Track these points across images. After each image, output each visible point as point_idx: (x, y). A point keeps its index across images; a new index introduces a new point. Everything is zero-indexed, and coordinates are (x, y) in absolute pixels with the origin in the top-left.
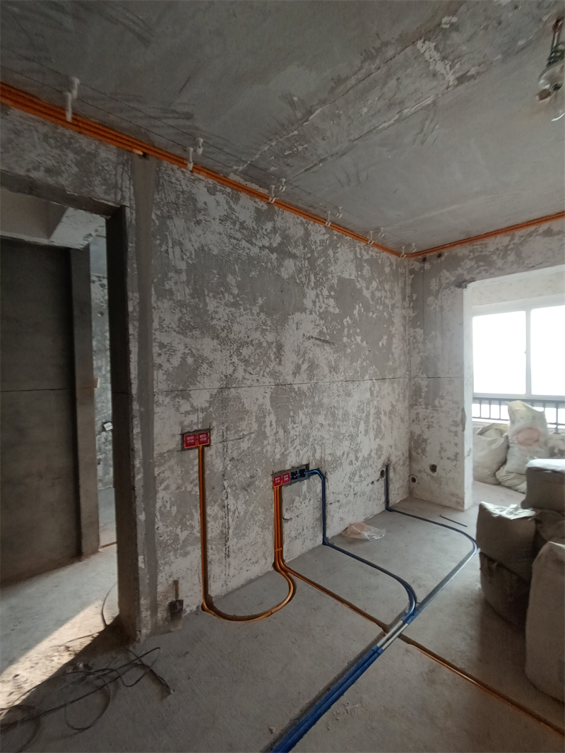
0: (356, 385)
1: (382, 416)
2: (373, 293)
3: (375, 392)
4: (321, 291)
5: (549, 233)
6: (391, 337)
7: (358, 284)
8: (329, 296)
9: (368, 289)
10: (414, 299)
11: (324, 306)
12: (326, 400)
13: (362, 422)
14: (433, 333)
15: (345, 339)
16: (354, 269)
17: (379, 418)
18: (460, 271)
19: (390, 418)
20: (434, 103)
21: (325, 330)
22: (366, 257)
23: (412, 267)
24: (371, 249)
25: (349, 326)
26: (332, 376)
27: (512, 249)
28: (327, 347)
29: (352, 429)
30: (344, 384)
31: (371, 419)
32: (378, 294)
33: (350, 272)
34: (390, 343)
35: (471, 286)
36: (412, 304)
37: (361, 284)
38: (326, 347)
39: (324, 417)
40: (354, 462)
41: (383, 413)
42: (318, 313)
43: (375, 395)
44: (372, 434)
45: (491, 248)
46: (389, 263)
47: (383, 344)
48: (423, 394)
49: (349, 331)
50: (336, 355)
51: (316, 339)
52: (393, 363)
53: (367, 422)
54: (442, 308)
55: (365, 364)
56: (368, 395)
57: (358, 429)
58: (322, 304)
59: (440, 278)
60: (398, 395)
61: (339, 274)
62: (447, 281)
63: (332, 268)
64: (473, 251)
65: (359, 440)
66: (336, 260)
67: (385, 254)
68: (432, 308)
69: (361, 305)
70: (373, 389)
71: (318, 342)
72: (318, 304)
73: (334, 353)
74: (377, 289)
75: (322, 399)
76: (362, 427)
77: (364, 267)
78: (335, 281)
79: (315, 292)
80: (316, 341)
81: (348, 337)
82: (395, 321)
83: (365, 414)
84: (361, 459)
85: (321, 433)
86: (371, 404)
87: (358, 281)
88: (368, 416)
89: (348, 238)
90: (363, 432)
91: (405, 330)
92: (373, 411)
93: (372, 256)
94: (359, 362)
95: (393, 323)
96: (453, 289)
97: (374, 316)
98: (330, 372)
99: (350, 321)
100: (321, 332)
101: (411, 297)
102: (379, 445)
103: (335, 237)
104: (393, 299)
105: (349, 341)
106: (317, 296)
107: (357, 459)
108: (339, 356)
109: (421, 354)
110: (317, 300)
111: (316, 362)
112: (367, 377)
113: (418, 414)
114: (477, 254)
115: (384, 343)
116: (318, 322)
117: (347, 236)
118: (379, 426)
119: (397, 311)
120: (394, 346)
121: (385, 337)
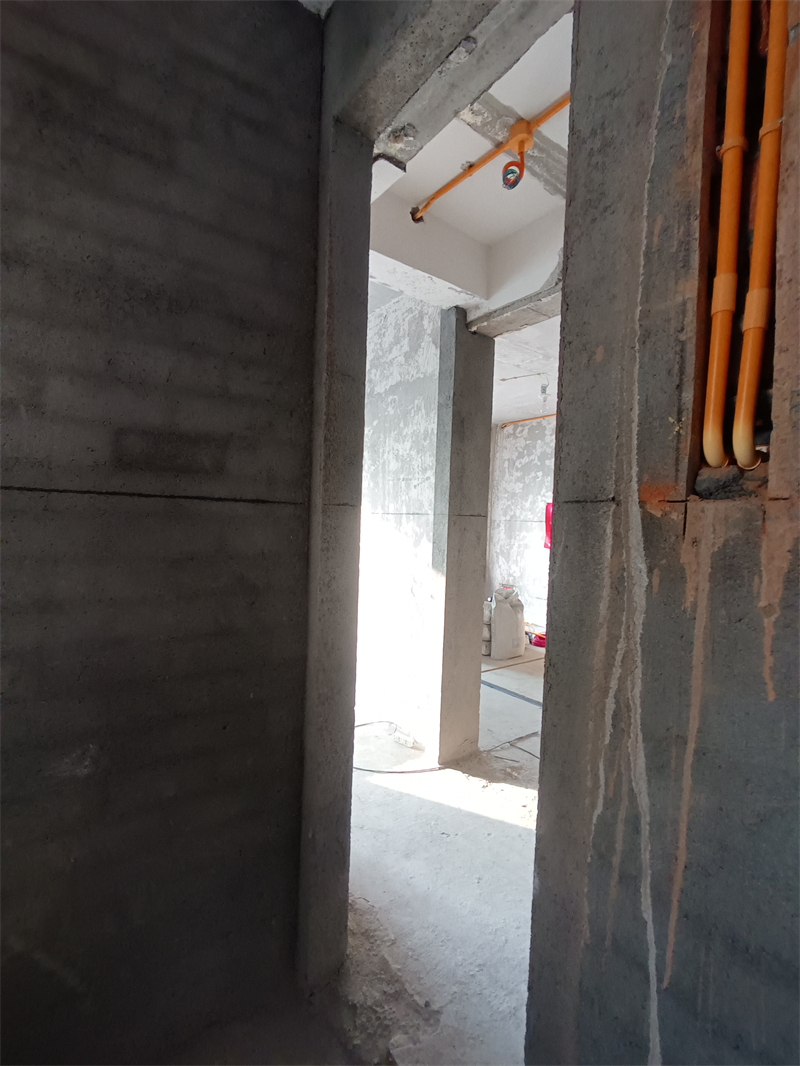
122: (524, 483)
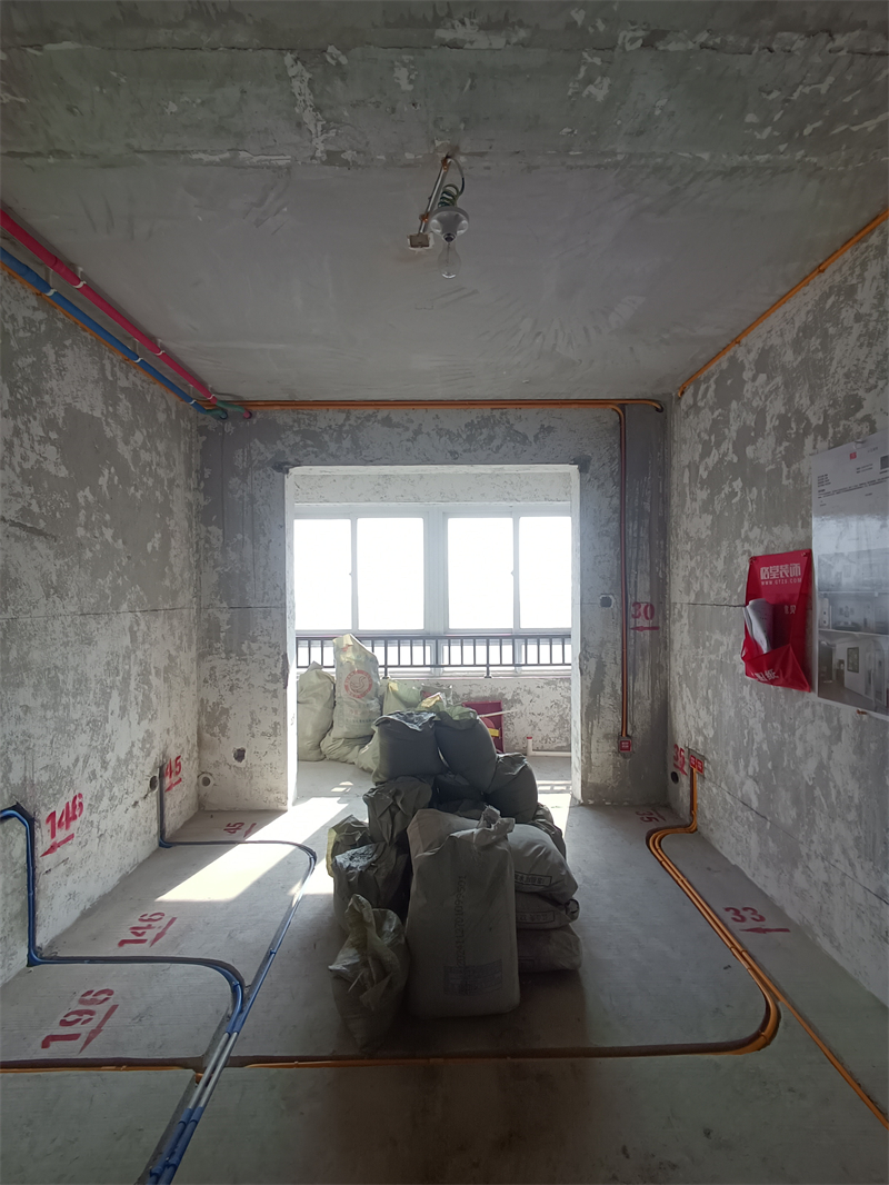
0: (102, 623)
1: (153, 678)
2: (135, 453)
3: (139, 634)
4: (25, 424)
5: (387, 422)
6: (167, 536)
7: (107, 429)
8: (45, 440)
9: (127, 443)
10: (206, 476)
11: (33, 457)
12: (36, 656)
13: (115, 693)
14: (240, 536)
15: (81, 532)
16: (100, 398)
17: (148, 683)
18: (279, 446)
19: (166, 680)
20: (289, 168)
21: (35, 508)
22: (123, 383)
23: (203, 423)
24: (134, 371)
25: (88, 506)
26: (51, 605)
27: (347, 432)
28: (40, 545)
29: (94, 709)
30: (79, 620)
31: (133, 685)
32: (145, 456)
33: (91, 403)
34: (166, 546)
35: (295, 471)
36: (202, 484)
37: (112, 431)
38: (36, 544)
39: (32, 690)
40: (99, 773)
41: (153, 671)
42: (18, 470)
43: (140, 639)
44: (133, 714)
45: (322, 424)
46: (164, 406)
47: (153, 547)
48: (222, 635)
49: (88, 517)
50: (58, 563)
51: (13, 524)
52: (172, 582)
53: (124, 692)
54: (252, 497)
55: (120, 582)
56: (127, 641)
57: (107, 708)
58: (29, 453)
59: (249, 452)
60: (181, 638)
61: (69, 400)
62: (261, 458)
63: (53, 384)
64: (297, 421)
65: (108, 727)
66: (62, 370)
67: (157, 388)
68: (237, 496)
69: (113, 470)
70: (135, 629)
71: (18, 531)
72: (17, 450)
73: (56, 557)
74: (143, 446)
75: (27, 653)
76: (115, 702)
77: (120, 400)
78: (60, 413)
79: (12, 423)
80: (12, 529)
81: (86, 527)
82: (175, 509)
83: (120, 678)
84: (113, 763)
85: (24, 728)
86: (133, 657)
87: (108, 424)
88: (126, 680)
89: (87, 335)
90: (117, 712)
91: (190, 526)
92: (135, 670)
93: (134, 384)
94: (110, 578)
95: (171, 512)
96: (269, 472)
97: (138, 495)
98: (48, 596)
99: (90, 498)
100: (26, 511)
101: (200, 473)
102: (147, 731)
103: (60, 325)
104: (172, 470)
105: (88, 535)
106: (17, 432)
107: (105, 765)
108: (67, 564)
109: (219, 569)
110: (16, 441)
111: (13, 575)
112: (125, 607)
113: (213, 668)
114: (303, 427)
115: (157, 545)
116: (18, 488)
117: (84, 330)
118: (147, 697)
119: (177, 491)
120: (173, 553)
121: (158, 536)
122: (713, 512)
